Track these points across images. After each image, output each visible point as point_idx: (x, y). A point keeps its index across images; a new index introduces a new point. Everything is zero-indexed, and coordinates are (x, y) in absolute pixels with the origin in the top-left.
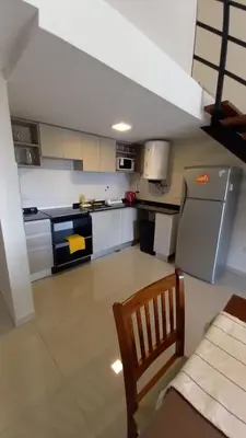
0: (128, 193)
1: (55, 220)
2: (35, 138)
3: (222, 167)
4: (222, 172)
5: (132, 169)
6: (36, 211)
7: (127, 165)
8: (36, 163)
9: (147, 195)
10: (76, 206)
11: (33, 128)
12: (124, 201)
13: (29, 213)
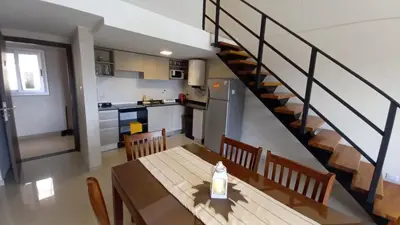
0: (180, 95)
1: (121, 111)
2: (112, 59)
3: (225, 79)
4: (226, 82)
5: (182, 77)
6: (110, 105)
7: (178, 75)
8: (112, 74)
9: (193, 96)
10: (140, 103)
11: (111, 53)
12: (177, 100)
13: (106, 106)
